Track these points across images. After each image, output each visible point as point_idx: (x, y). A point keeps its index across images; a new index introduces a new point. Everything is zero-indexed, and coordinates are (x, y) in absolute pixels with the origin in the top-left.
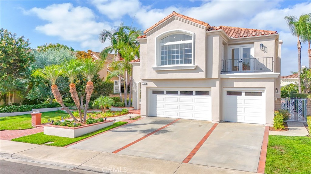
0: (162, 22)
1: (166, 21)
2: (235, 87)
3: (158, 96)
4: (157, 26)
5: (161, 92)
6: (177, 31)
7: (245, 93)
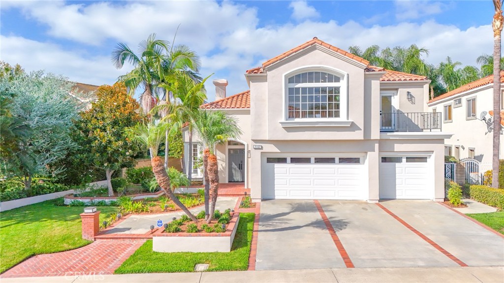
0: (295, 52)
1: (302, 50)
2: (395, 151)
3: (277, 166)
4: (287, 57)
5: (283, 160)
6: (320, 67)
7: (405, 159)
